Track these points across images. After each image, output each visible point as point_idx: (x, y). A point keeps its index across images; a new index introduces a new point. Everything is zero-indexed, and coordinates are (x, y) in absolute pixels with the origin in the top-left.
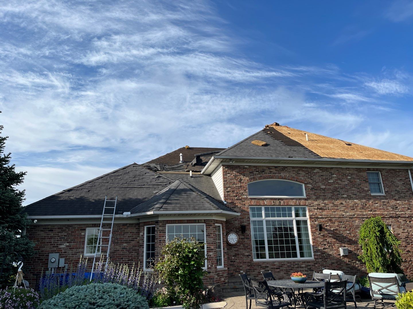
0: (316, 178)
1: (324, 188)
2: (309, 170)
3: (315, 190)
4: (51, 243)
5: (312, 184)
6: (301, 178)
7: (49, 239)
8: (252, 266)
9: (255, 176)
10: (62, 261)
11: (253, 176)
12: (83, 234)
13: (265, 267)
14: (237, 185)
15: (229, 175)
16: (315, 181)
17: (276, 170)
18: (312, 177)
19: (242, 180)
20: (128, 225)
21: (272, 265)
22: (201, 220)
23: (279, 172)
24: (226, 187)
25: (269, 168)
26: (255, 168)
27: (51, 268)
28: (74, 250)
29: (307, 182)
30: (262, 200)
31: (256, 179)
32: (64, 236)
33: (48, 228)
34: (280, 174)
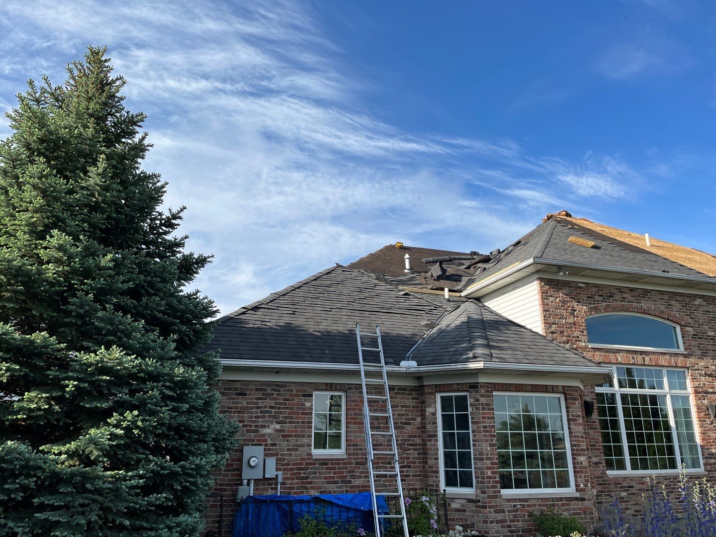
0: (699, 315)
1: (713, 336)
2: (687, 300)
3: (699, 338)
4: (244, 421)
5: (693, 327)
6: (675, 315)
7: (239, 412)
8: (605, 484)
9: (598, 304)
10: (271, 462)
11: (594, 304)
12: (308, 404)
13: (628, 487)
14: (568, 321)
15: (551, 299)
16: (698, 322)
17: (632, 296)
18: (692, 313)
19: (576, 311)
20: (396, 391)
21: (639, 484)
22: (557, 386)
23: (638, 300)
24: (548, 323)
25: (620, 290)
26: (596, 289)
27: (249, 480)
28: (293, 440)
29: (686, 323)
30: (613, 352)
31: (600, 310)
32: (271, 407)
33: (236, 389)
34: (640, 303)
